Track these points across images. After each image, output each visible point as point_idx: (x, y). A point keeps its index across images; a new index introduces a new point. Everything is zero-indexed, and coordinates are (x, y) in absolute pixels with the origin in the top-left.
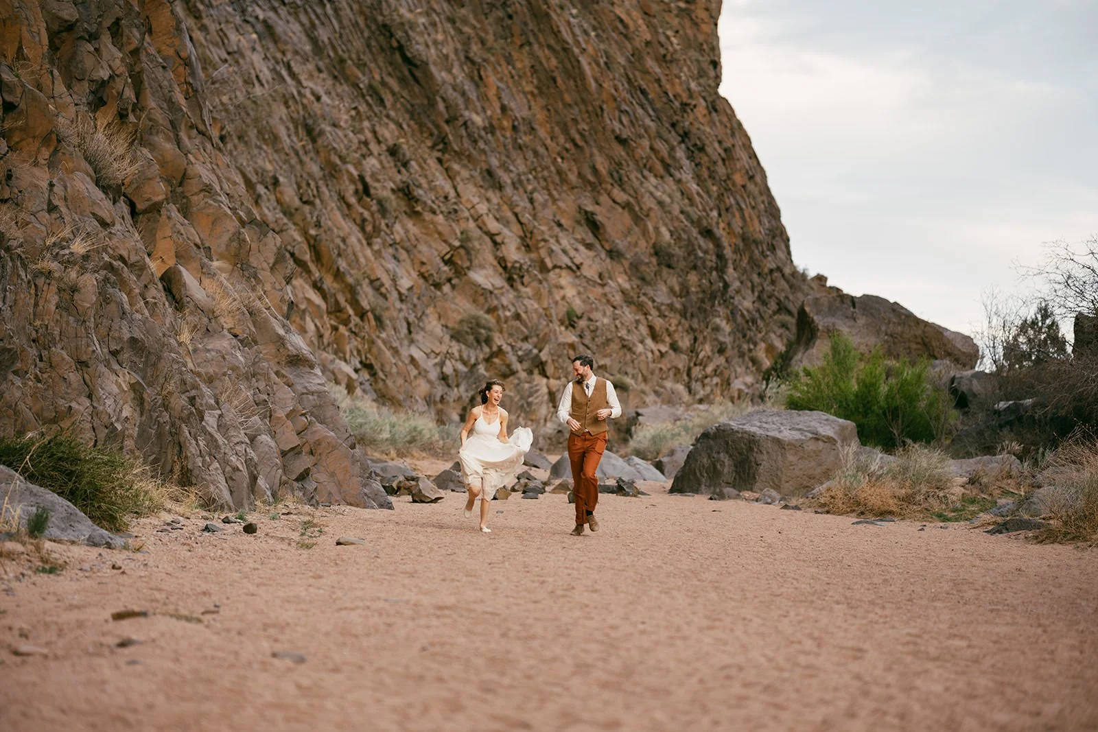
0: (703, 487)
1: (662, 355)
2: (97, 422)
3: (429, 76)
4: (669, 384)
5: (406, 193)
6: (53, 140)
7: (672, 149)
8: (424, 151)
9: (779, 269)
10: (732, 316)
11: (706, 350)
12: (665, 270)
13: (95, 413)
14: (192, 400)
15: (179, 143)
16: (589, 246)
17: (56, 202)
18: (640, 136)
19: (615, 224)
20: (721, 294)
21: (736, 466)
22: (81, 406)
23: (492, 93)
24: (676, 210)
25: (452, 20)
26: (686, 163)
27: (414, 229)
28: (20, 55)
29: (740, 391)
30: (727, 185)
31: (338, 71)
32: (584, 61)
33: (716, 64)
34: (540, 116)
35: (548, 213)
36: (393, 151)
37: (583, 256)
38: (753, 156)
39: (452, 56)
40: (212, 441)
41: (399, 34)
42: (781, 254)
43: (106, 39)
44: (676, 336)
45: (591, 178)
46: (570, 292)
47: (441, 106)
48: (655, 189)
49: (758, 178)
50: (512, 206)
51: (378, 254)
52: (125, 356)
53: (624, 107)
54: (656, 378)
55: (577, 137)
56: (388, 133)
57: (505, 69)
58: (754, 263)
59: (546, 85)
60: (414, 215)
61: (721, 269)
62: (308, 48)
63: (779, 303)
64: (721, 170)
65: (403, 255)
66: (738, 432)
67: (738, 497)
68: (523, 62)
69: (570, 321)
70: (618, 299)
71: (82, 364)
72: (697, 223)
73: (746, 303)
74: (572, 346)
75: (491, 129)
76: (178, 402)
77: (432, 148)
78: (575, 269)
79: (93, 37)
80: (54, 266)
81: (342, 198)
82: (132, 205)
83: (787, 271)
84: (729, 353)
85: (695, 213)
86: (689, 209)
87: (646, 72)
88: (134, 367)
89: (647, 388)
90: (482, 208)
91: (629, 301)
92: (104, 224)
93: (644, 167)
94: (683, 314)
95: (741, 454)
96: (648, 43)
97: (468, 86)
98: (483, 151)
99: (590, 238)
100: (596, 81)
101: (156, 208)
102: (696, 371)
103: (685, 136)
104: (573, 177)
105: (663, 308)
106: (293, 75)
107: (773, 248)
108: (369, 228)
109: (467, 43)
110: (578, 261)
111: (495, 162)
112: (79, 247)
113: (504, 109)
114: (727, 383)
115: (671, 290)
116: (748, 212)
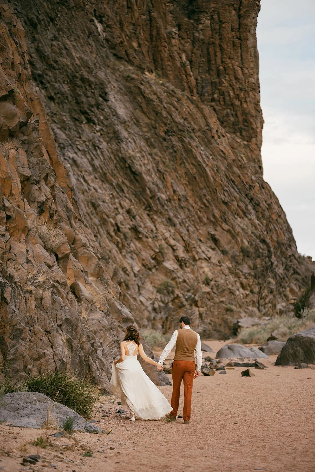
0: (290, 363)
1: (247, 295)
2: (56, 359)
3: (143, 179)
4: (250, 308)
5: (135, 229)
6: (27, 231)
7: (247, 205)
8: (141, 211)
9: (293, 255)
10: (275, 277)
11: (265, 292)
12: (246, 258)
13: (55, 355)
14: (92, 345)
15: (71, 225)
16: (213, 249)
17: (30, 259)
18: (233, 201)
19: (224, 239)
20: (269, 268)
21: (305, 353)
22: (49, 351)
23: (169, 185)
24: (250, 232)
25: (150, 154)
26: (253, 212)
27: (139, 245)
28: (11, 194)
29: (280, 309)
30: (270, 220)
31: (104, 178)
32: (207, 169)
33: (261, 167)
34: (190, 193)
35: (195, 236)
36: (129, 212)
37: (211, 253)
38: (280, 207)
39: (152, 170)
40: (101, 362)
41: (129, 161)
42: (293, 248)
43: (43, 183)
44: (253, 287)
45: (213, 219)
46: (206, 270)
47: (148, 191)
48: (240, 223)
49: (282, 216)
50: (180, 233)
51: (124, 256)
52: (64, 327)
53: (226, 188)
54: (245, 305)
55: (206, 202)
56: (126, 204)
57: (174, 174)
58: (283, 253)
59: (192, 180)
60: (139, 239)
61: (269, 257)
62: (91, 169)
63: (294, 270)
64: (267, 213)
65: (135, 256)
66: (305, 338)
67: (307, 367)
68: (182, 171)
69: (207, 282)
70: (227, 272)
71: (48, 332)
72: (259, 237)
73: (280, 270)
74: (208, 293)
75: (169, 200)
76: (87, 346)
77: (145, 209)
78: (208, 260)
79: (37, 182)
80: (32, 288)
81: (108, 233)
82: (56, 255)
83: (297, 256)
84: (275, 293)
85: (258, 233)
86: (255, 231)
87: (234, 173)
88: (67, 332)
89: (241, 310)
90: (167, 235)
91: (231, 272)
92: (50, 267)
93: (235, 214)
94: (255, 277)
95: (307, 347)
96: (234, 161)
97: (159, 182)
98: (167, 210)
99: (213, 246)
100: (213, 178)
101: (67, 256)
102: (262, 302)
103: (251, 200)
104: (205, 220)
105: (246, 275)
106: (86, 181)
107: (290, 246)
108: (120, 246)
109: (157, 164)
110: (209, 255)
111: (171, 214)
112: (41, 278)
113: (174, 191)
114: (274, 306)
115: (249, 267)
116: (279, 231)
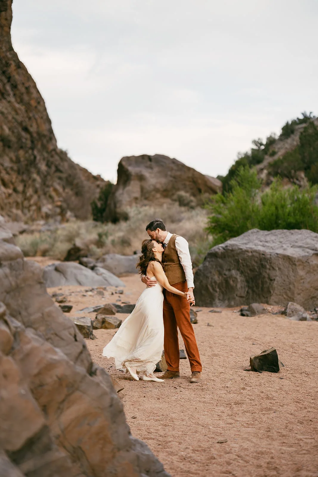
1: (10, 195)
4: (14, 211)
7: (4, 85)
9: (54, 150)
10: (39, 173)
11: (30, 192)
12: (7, 150)
20: (32, 163)
24: (10, 118)
26: (11, 93)
29: (46, 213)
30: (29, 106)
38: (38, 92)
44: (16, 184)
49: (42, 103)
54: (8, 207)
58: (44, 146)
61: (33, 149)
63: (56, 167)
64: (26, 98)
72: (20, 124)
73: (43, 167)
83: (58, 151)
84: (40, 192)
85: (19, 118)
86: (16, 116)
94: (19, 172)
102: (26, 203)
103: (9, 79)
105: (8, 169)
107: (50, 139)
114: (39, 209)
115: (11, 160)
116: (39, 121)
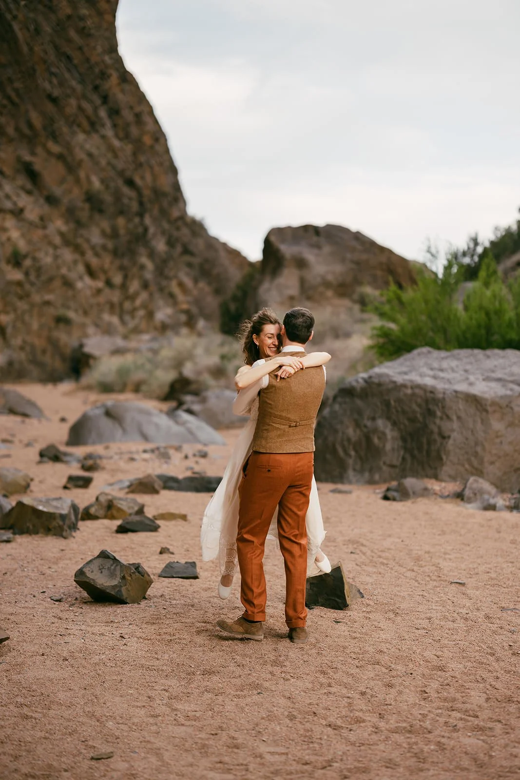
1: (99, 291)
4: (107, 317)
7: (96, 108)
10: (151, 256)
11: (134, 286)
16: (29, 193)
18: (68, 96)
19: (51, 174)
20: (142, 238)
24: (103, 162)
26: (108, 122)
29: (163, 322)
30: (139, 145)
32: (16, 27)
37: (24, 201)
38: (156, 122)
44: (110, 273)
45: (26, 131)
46: (15, 234)
48: (84, 143)
49: (161, 140)
53: (54, 70)
54: (95, 310)
55: (13, 95)
58: (163, 212)
61: (141, 216)
63: (185, 246)
64: (134, 131)
69: (16, 260)
70: (57, 240)
72: (121, 173)
73: (161, 246)
74: (19, 284)
78: (18, 213)
84: (152, 288)
85: (120, 165)
86: (113, 161)
87: (69, 40)
89: (88, 321)
91: (67, 242)
93: (73, 123)
94: (115, 253)
96: (69, 17)
99: (29, 186)
100: (28, 44)
102: (127, 305)
103: (105, 99)
104: (11, 131)
105: (98, 248)
107: (175, 200)
110: (20, 205)
114: (150, 315)
115: (103, 232)
116: (157, 169)
